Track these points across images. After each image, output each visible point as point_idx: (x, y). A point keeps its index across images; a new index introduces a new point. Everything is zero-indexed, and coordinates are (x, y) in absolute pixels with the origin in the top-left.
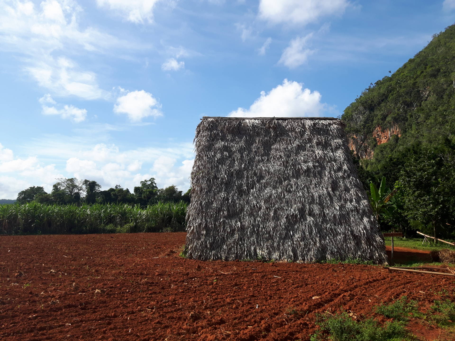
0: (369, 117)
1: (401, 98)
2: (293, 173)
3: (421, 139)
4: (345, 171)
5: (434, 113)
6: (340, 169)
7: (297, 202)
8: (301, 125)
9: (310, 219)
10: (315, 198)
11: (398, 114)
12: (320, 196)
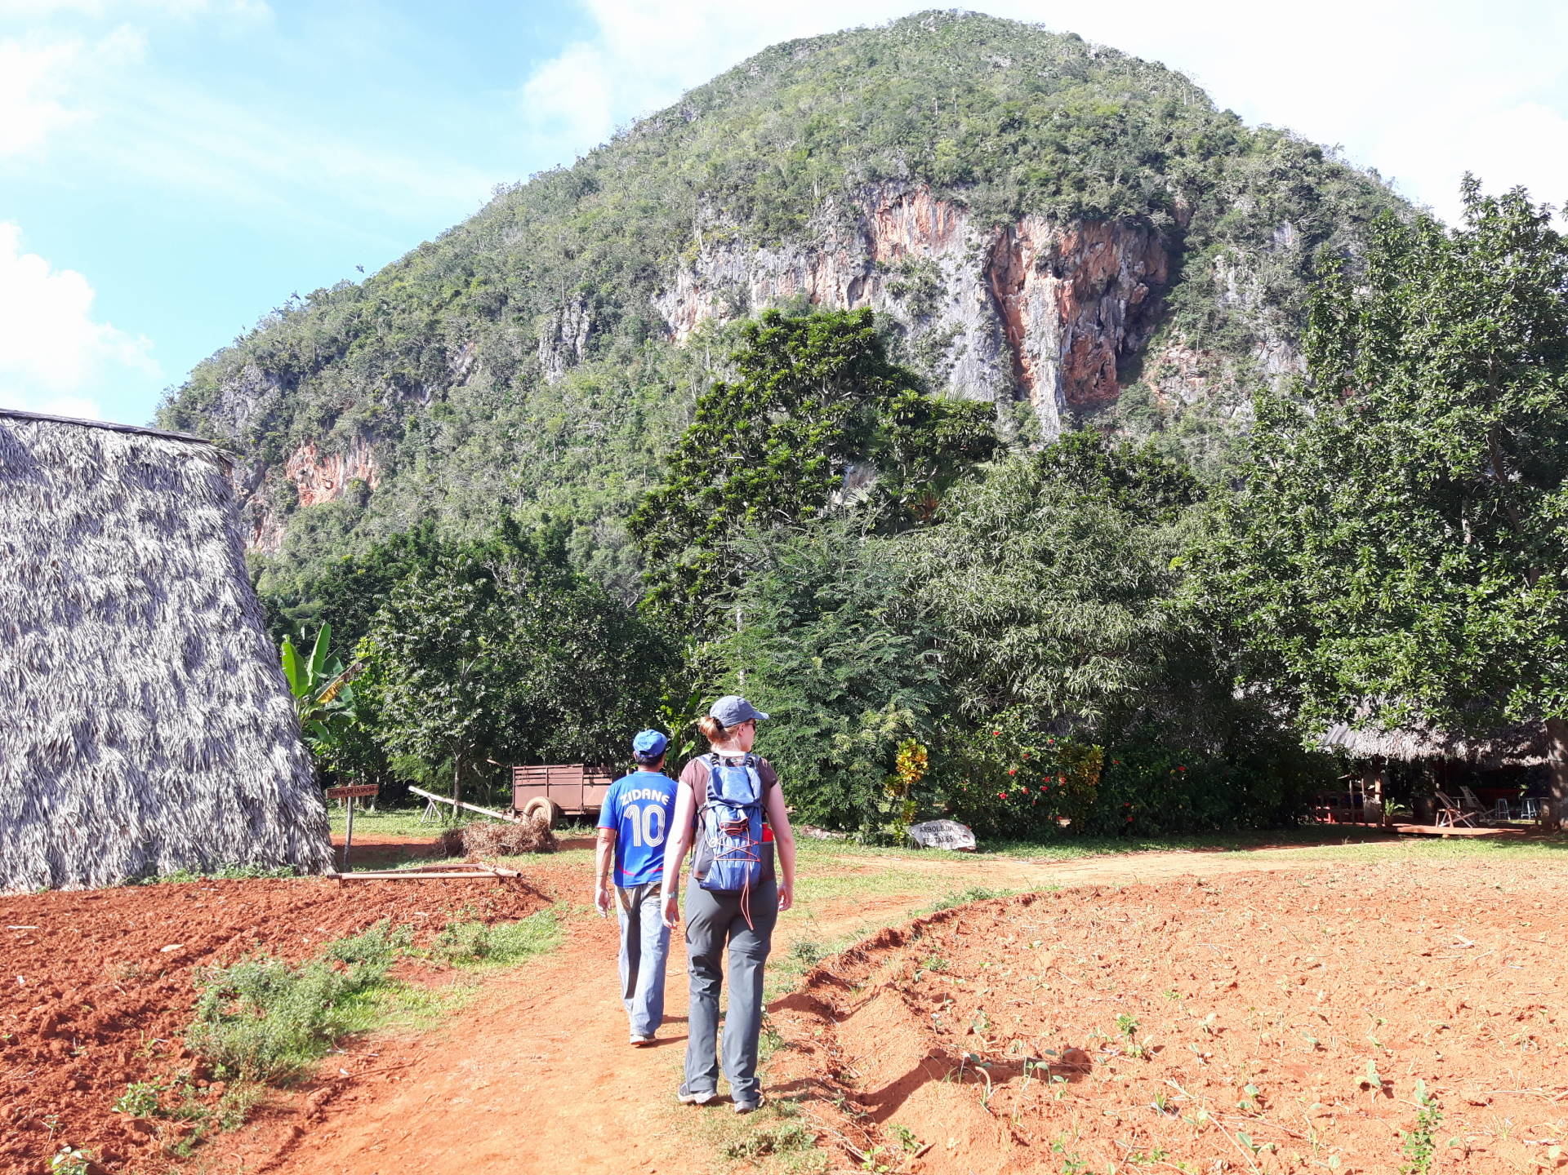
0: (278, 406)
1: (387, 363)
2: (54, 608)
3: (438, 504)
4: (227, 609)
5: (480, 427)
6: (211, 601)
7: (67, 702)
8: (90, 449)
9: (110, 757)
10: (130, 690)
11: (374, 414)
12: (144, 686)
